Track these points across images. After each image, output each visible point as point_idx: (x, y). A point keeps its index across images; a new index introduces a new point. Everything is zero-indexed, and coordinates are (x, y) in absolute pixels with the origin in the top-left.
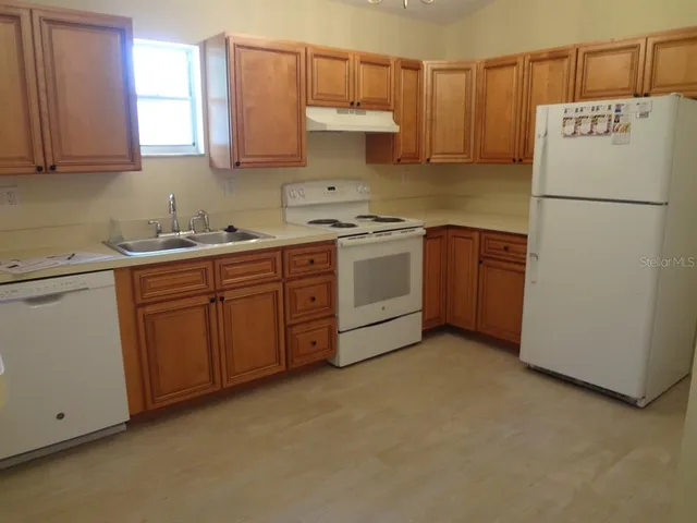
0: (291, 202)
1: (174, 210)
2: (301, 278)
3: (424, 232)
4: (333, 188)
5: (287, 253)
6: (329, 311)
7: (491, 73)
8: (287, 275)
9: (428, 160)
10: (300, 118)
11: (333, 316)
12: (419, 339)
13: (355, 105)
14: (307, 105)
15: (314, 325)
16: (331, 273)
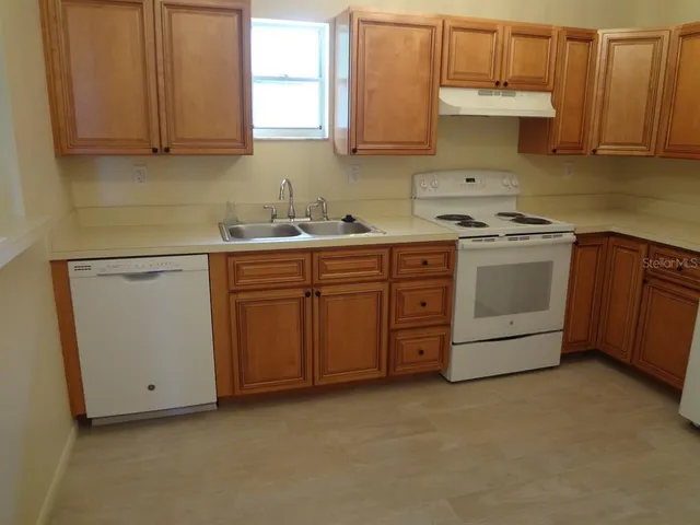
0: (420, 193)
1: (291, 196)
2: (411, 279)
3: (573, 238)
4: (473, 180)
5: (395, 251)
6: (443, 319)
7: (687, 43)
8: (395, 276)
9: (594, 151)
10: (432, 100)
11: (448, 325)
12: (557, 362)
13: (502, 85)
14: (442, 86)
15: (423, 333)
16: (449, 277)
